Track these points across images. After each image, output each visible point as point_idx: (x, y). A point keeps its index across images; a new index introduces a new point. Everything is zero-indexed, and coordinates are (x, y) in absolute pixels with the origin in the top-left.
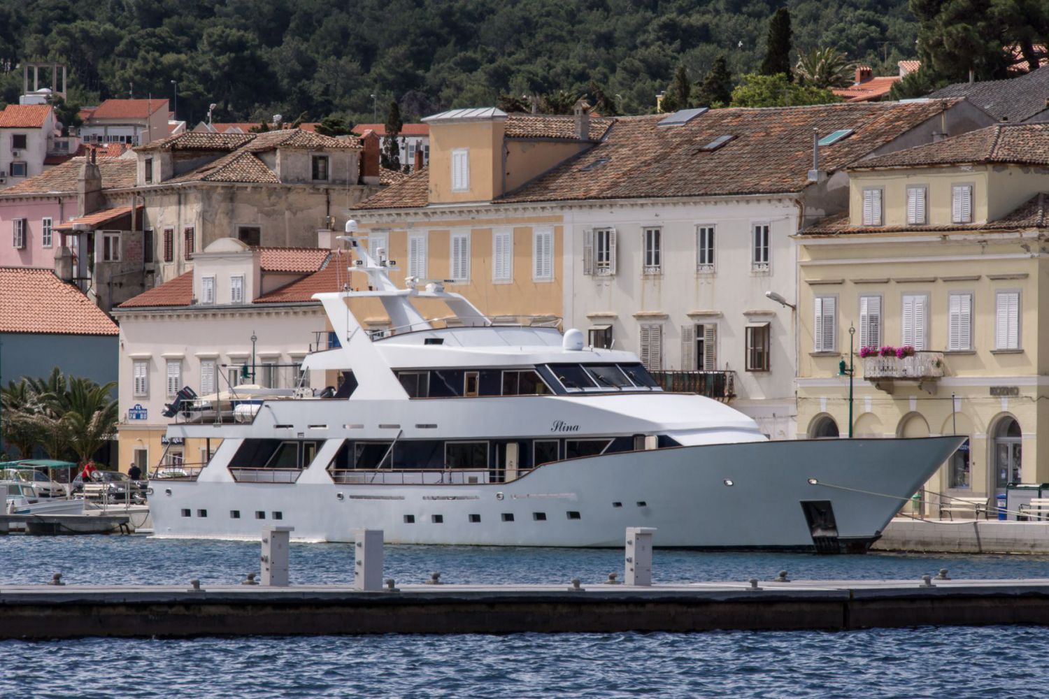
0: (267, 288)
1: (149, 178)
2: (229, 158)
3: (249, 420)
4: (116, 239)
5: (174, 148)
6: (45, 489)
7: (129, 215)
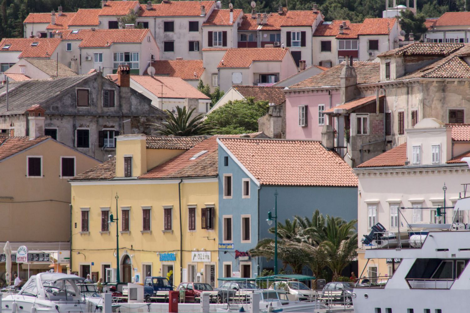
0: (456, 153)
1: (388, 76)
2: (443, 61)
3: (419, 246)
4: (365, 119)
5: (405, 55)
6: (305, 295)
7: (374, 102)
